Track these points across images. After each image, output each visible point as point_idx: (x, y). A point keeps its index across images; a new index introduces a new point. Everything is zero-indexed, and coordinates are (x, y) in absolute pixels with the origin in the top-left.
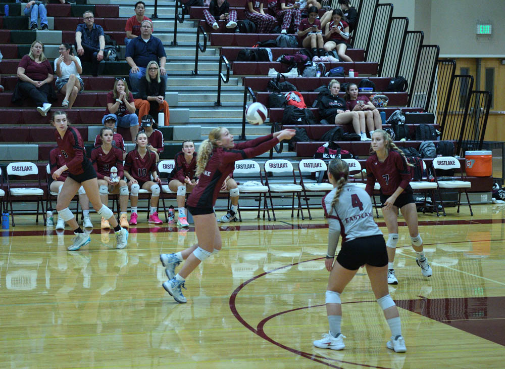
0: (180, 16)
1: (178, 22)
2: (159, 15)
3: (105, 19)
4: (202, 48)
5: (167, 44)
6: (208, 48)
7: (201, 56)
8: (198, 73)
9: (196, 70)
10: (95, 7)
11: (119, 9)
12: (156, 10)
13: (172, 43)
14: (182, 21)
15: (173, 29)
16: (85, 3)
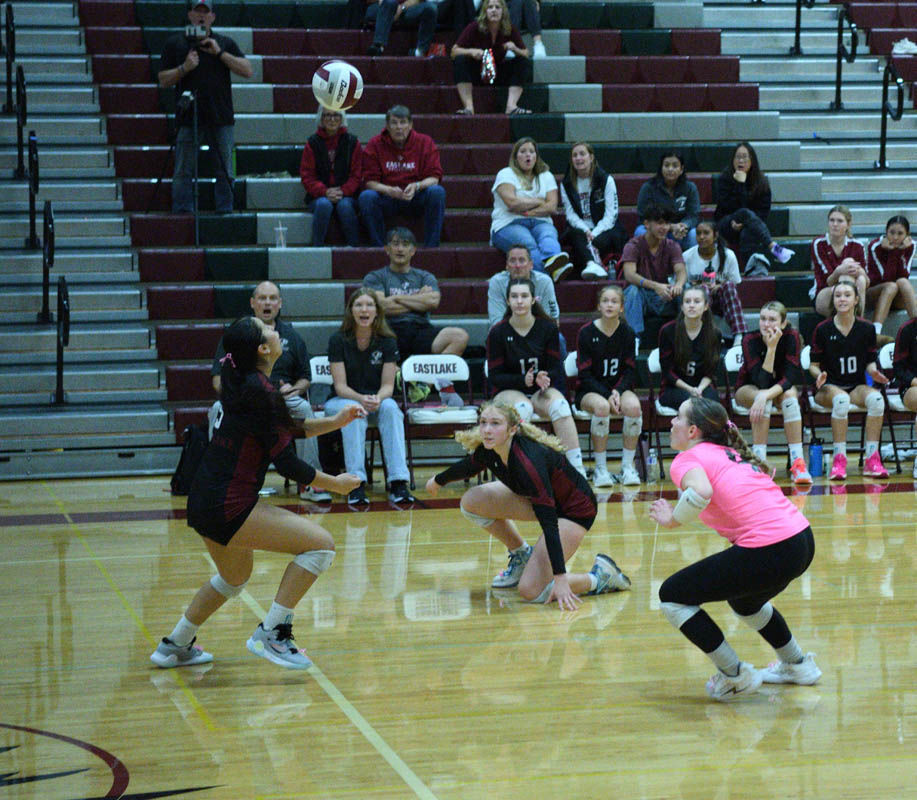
0: (849, 49)
1: (844, 61)
2: (805, 48)
3: (693, 58)
4: (895, 113)
5: (821, 108)
6: (908, 114)
7: (893, 129)
8: (887, 164)
9: (883, 159)
10: (671, 33)
11: (720, 37)
12: (798, 38)
13: (832, 104)
14: (851, 57)
15: (833, 76)
16: (651, 25)
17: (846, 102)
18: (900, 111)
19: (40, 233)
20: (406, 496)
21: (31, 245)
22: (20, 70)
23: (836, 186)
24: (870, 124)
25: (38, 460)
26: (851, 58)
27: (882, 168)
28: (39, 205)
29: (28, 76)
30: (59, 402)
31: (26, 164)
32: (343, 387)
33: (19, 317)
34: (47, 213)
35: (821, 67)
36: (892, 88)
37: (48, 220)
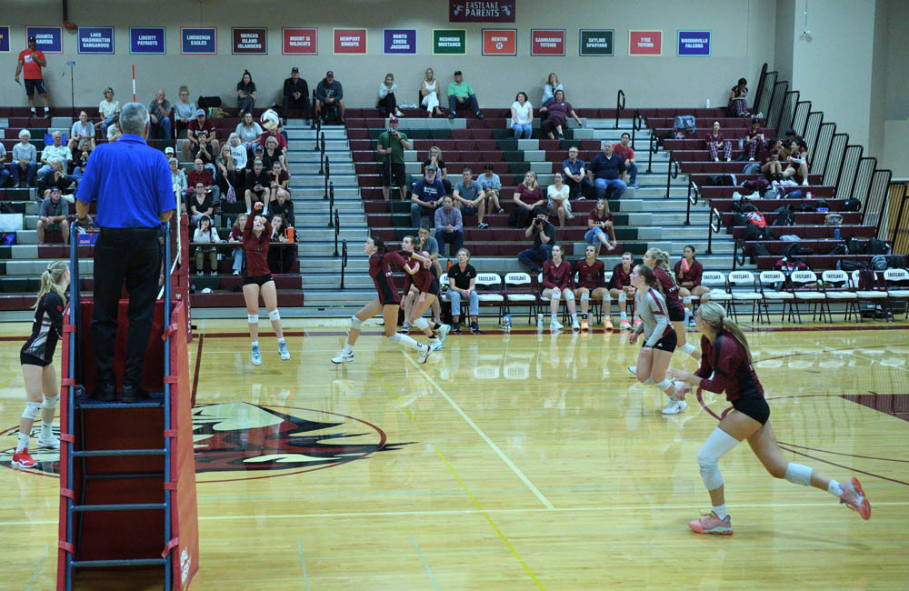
0: (655, 148)
1: (653, 153)
3: (590, 151)
4: (674, 175)
5: (642, 172)
6: (679, 175)
7: (673, 182)
13: (647, 171)
16: (572, 138)
17: (653, 170)
18: (676, 173)
19: (334, 221)
20: (477, 329)
21: (331, 226)
22: (327, 158)
23: (647, 205)
24: (663, 179)
25: (334, 310)
26: (656, 152)
27: (667, 197)
28: (334, 211)
29: (330, 159)
30: (342, 288)
31: (329, 194)
32: (454, 287)
33: (326, 254)
34: (336, 213)
35: (643, 155)
36: (673, 164)
37: (337, 217)
